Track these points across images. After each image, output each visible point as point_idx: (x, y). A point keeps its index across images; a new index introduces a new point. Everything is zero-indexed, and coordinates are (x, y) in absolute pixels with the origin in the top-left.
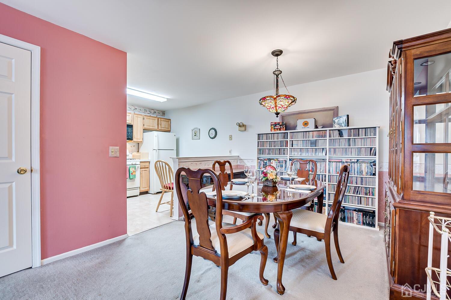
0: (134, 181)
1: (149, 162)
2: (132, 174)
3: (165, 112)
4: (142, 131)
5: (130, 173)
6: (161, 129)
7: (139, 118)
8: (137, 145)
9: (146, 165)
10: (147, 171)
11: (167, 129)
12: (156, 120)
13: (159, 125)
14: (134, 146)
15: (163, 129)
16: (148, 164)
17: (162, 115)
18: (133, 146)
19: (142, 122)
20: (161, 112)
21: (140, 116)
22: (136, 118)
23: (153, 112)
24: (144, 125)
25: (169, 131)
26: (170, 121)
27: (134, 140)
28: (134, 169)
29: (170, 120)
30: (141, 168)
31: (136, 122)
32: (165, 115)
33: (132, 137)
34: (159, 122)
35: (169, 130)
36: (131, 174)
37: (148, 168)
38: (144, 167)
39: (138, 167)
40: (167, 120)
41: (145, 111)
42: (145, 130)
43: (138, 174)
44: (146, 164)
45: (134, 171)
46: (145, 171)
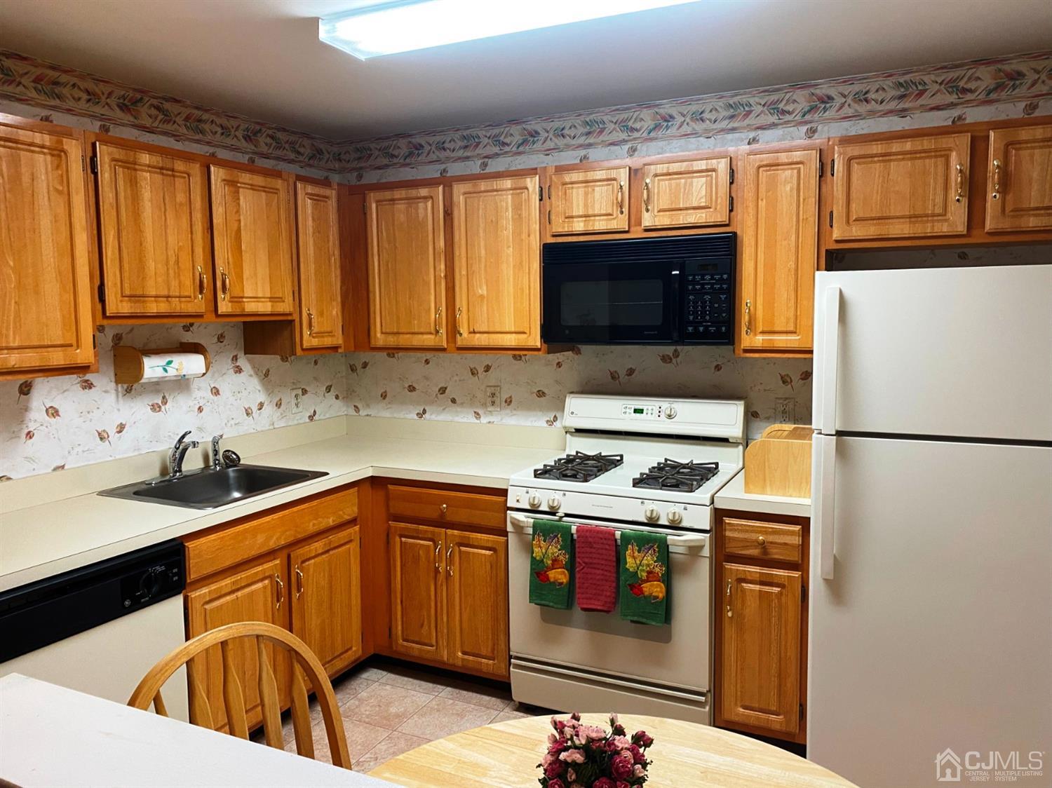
1: (806, 523)
2: (635, 588)
5: (625, 579)
6: (1005, 225)
9: (771, 538)
10: (781, 587)
12: (955, 157)
13: (992, 196)
18: (796, 377)
19: (813, 200)
22: (764, 174)
24: (831, 215)
27: (749, 338)
28: (649, 559)
30: (724, 559)
31: (762, 205)
33: (727, 323)
34: (993, 165)
37: (788, 565)
39: (693, 551)
44: (777, 533)
45: (649, 573)
46: (762, 583)
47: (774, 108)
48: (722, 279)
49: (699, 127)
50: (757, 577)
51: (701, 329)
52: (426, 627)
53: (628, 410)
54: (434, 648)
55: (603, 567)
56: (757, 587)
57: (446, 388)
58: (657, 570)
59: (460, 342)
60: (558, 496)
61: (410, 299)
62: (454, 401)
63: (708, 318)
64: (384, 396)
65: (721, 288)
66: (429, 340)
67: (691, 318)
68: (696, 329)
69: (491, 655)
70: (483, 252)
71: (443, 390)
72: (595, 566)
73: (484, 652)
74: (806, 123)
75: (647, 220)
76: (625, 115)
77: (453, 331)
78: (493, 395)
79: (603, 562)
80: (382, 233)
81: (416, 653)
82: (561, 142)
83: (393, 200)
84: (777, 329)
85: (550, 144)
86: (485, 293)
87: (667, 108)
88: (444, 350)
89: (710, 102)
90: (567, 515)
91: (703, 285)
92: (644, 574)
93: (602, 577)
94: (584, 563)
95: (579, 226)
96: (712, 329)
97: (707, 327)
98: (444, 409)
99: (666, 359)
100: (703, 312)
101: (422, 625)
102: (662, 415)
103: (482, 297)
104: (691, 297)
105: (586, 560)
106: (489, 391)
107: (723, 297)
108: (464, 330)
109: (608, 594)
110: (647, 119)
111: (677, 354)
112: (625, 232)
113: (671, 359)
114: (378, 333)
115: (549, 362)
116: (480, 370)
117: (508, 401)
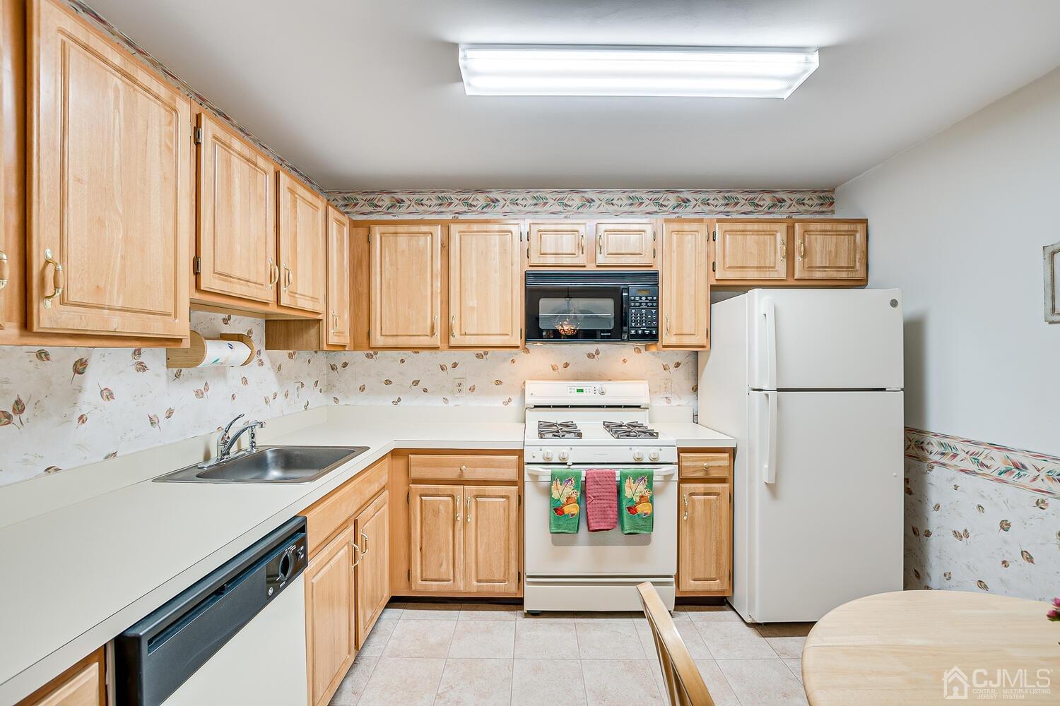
0: (647, 541)
1: (733, 452)
2: (632, 510)
3: (833, 191)
4: (704, 294)
5: (625, 504)
6: (806, 275)
7: (689, 238)
8: (691, 358)
9: (711, 464)
10: (717, 494)
11: (844, 275)
12: (778, 235)
13: (798, 259)
14: (678, 365)
15: (818, 274)
16: (726, 463)
17: (817, 209)
18: (672, 366)
19: (704, 255)
20: (814, 196)
21: (694, 226)
22: (675, 237)
23: (767, 200)
24: (714, 264)
25: (861, 283)
26: (860, 227)
27: (666, 338)
28: (641, 488)
29: (865, 221)
30: (682, 480)
31: (675, 255)
32: (836, 207)
33: (657, 328)
34: (798, 242)
35: (860, 274)
36: (625, 512)
37: (722, 480)
38: (700, 474)
39: (667, 478)
40: (845, 227)
41: (730, 202)
42: (720, 291)
43: (665, 509)
44: (713, 459)
45: (641, 497)
46: (705, 494)
47: (656, 202)
48: (652, 300)
49: (610, 208)
50: (702, 491)
51: (640, 332)
52: (444, 567)
53: (572, 391)
54: (452, 582)
55: (607, 498)
56: (703, 497)
57: (419, 381)
58: (647, 494)
59: (453, 342)
60: (566, 450)
61: (409, 308)
62: (425, 390)
63: (644, 324)
64: (362, 389)
65: (652, 306)
66: (426, 341)
67: (633, 324)
68: (636, 331)
69: (503, 578)
70: (475, 276)
71: (416, 383)
72: (601, 498)
73: (497, 577)
74: (675, 213)
75: (601, 260)
76: (561, 196)
77: (448, 332)
78: (460, 385)
79: (608, 494)
80: (385, 257)
81: (435, 589)
82: (515, 208)
83: (396, 233)
84: (684, 332)
85: (506, 209)
86: (476, 305)
87: (590, 194)
88: (437, 348)
89: (616, 195)
90: (574, 464)
91: (641, 303)
92: (638, 498)
93: (608, 505)
94: (594, 497)
95: (551, 260)
96: (647, 332)
97: (643, 330)
98: (417, 397)
99: (590, 356)
100: (641, 321)
101: (441, 565)
102: (597, 392)
103: (473, 308)
104: (633, 311)
105: (595, 494)
106: (457, 382)
107: (654, 311)
108: (456, 332)
109: (612, 516)
110: (576, 199)
111: (598, 352)
112: (585, 266)
113: (594, 356)
114: (378, 336)
115: (505, 360)
116: (449, 366)
117: (472, 389)
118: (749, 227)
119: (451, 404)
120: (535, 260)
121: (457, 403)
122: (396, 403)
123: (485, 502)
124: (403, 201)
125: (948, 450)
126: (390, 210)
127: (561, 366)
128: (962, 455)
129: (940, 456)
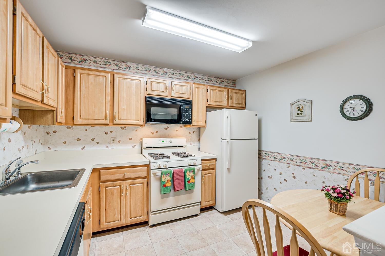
0: (192, 192)
1: (216, 160)
2: (189, 182)
3: (235, 81)
4: (205, 109)
5: (187, 180)
6: (232, 105)
7: (201, 90)
8: (198, 130)
9: (210, 164)
10: (212, 173)
11: (240, 106)
12: (225, 92)
13: (230, 100)
14: (194, 132)
15: (234, 105)
16: (214, 163)
17: (232, 85)
18: (192, 132)
19: (205, 96)
20: (231, 81)
21: (202, 87)
22: (197, 89)
23: (219, 81)
24: (208, 99)
25: (244, 108)
26: (244, 92)
27: (194, 123)
28: (191, 174)
29: (245, 91)
30: (203, 170)
31: (196, 95)
32: (236, 85)
33: (191, 119)
34: (230, 95)
35: (244, 106)
36: (187, 183)
37: (213, 169)
38: (207, 168)
39: (198, 170)
40: (241, 92)
41: (209, 80)
42: (210, 108)
43: (198, 181)
44: (211, 162)
45: (192, 177)
46: (208, 174)
47: (188, 76)
48: (190, 110)
49: (173, 76)
50: (208, 173)
51: (186, 121)
52: (116, 215)
53: (160, 141)
54: (119, 221)
55: (181, 179)
56: (208, 175)
57: (94, 139)
58: (193, 176)
59: (115, 122)
60: (166, 163)
61: (95, 107)
62: (97, 143)
63: (187, 118)
64: (65, 143)
65: (190, 112)
66: (103, 122)
67: (184, 118)
68: (185, 120)
69: (141, 215)
70: (125, 96)
71: (93, 140)
72: (179, 179)
73: (139, 215)
74: (193, 81)
75: (173, 95)
76: (155, 69)
77: (113, 118)
78: (114, 140)
79: (181, 177)
80: (82, 84)
81: (112, 225)
82: (138, 71)
83: (88, 74)
84: (199, 121)
85: (134, 71)
86: (125, 108)
87: (166, 70)
88: (108, 125)
89: (175, 72)
90: (169, 168)
91: (186, 111)
92: (190, 178)
93: (181, 181)
94: (176, 179)
95: (155, 93)
96: (188, 121)
97: (187, 120)
98: (93, 146)
99: (165, 129)
100: (186, 117)
102: (169, 142)
103: (124, 109)
104: (184, 113)
105: (177, 178)
106: (112, 139)
107: (190, 114)
108: (117, 118)
109: (182, 185)
110: (161, 71)
111: (168, 127)
112: (167, 96)
113: (167, 129)
114: (79, 119)
115: (133, 130)
116: (109, 132)
117: (119, 142)
118: (218, 89)
119: (110, 148)
120: (149, 92)
121: (113, 147)
122: (82, 149)
123: (134, 186)
124: (87, 60)
125: (267, 155)
126: (80, 63)
127: (155, 132)
128: (271, 156)
129: (265, 157)
